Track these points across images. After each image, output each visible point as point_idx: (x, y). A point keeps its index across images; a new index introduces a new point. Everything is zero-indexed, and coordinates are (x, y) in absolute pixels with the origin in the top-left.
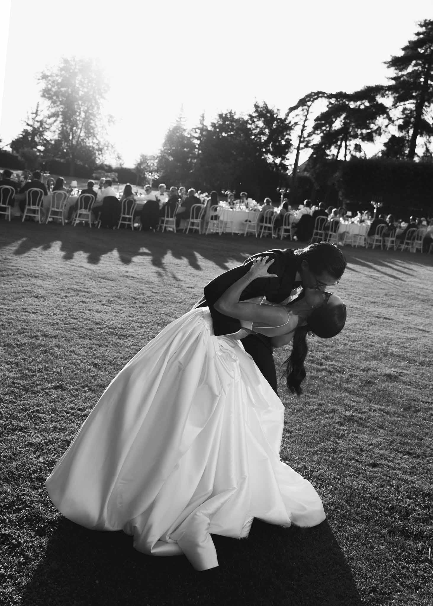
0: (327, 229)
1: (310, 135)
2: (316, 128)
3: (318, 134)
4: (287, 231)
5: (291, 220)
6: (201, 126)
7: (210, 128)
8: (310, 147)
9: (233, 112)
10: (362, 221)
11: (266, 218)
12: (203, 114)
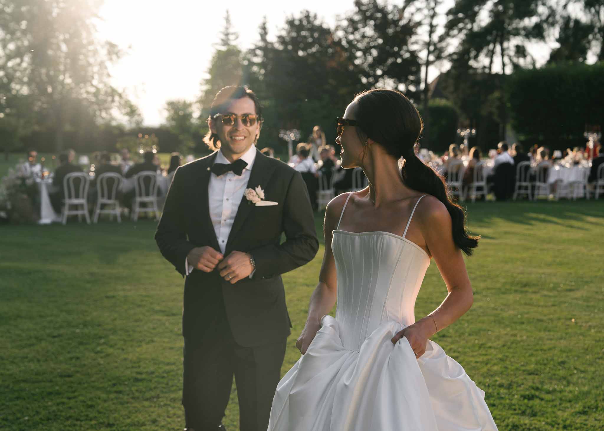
0: (533, 179)
1: (442, 39)
2: (450, 26)
3: (454, 36)
4: (479, 189)
5: (485, 174)
6: (261, 44)
7: (279, 46)
8: (445, 58)
9: (312, 15)
10: (576, 163)
11: (452, 174)
12: (264, 24)
